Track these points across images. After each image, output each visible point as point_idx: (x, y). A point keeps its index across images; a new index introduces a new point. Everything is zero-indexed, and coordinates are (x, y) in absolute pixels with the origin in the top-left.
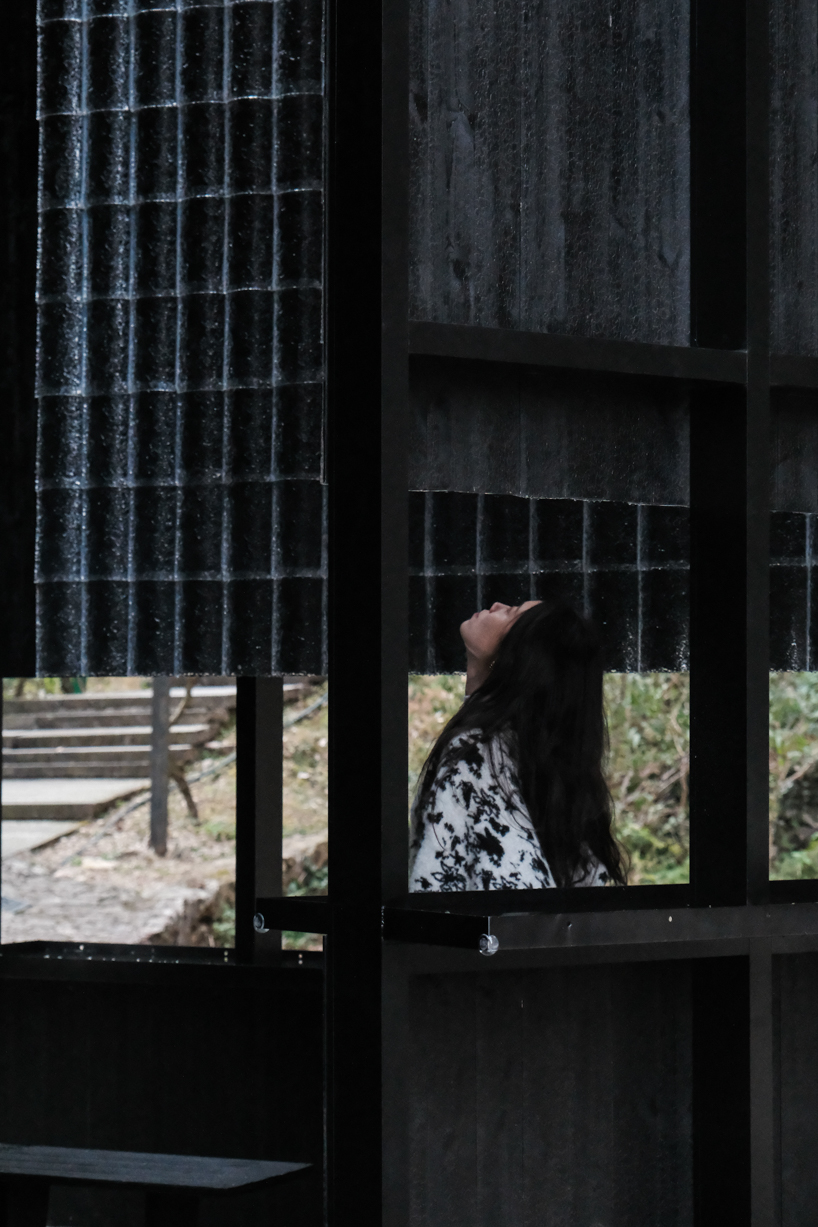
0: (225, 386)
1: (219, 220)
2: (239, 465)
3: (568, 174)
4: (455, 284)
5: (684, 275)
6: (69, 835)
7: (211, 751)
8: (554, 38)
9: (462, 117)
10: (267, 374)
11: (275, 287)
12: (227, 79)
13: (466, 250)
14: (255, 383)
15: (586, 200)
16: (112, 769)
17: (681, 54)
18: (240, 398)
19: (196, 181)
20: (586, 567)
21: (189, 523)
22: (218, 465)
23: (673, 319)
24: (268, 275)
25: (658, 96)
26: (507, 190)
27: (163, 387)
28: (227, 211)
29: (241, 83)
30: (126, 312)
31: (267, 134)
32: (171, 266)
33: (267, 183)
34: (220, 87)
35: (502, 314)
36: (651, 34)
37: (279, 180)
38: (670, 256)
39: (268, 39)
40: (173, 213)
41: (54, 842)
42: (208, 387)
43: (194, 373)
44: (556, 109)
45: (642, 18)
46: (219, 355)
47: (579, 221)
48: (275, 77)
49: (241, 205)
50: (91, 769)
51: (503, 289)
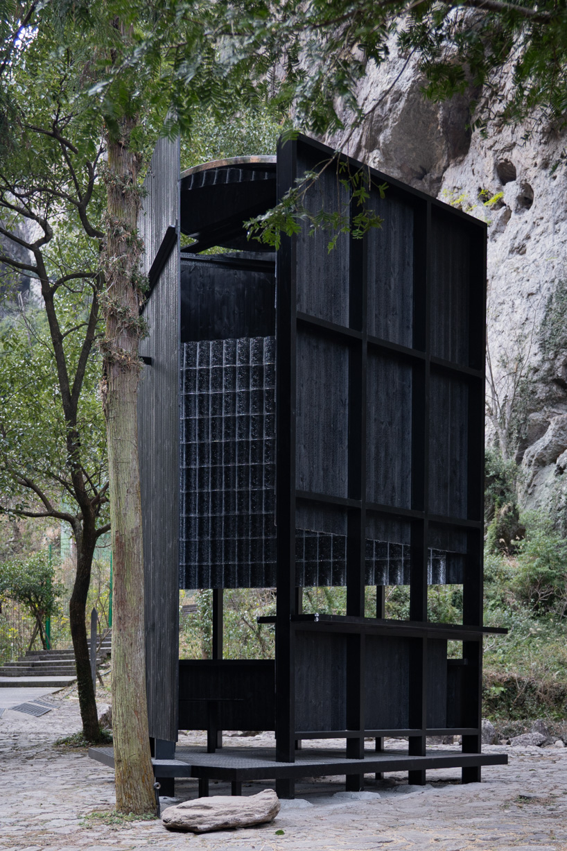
0: (210, 515)
1: (208, 472)
2: (213, 536)
3: (323, 460)
4: (301, 483)
5: (346, 484)
6: (62, 690)
7: (102, 667)
8: (321, 429)
9: (303, 446)
10: (221, 512)
11: (223, 490)
12: (210, 436)
13: (303, 476)
14: (218, 514)
15: (327, 466)
16: (69, 673)
17: (346, 433)
18: (213, 518)
19: (202, 462)
20: (304, 561)
21: (200, 550)
22: (208, 535)
23: (344, 493)
24: (221, 487)
25: (341, 443)
26: (311, 463)
27: (192, 515)
28: (210, 470)
29: (214, 437)
30: (183, 496)
31: (221, 451)
32: (195, 484)
33: (221, 463)
34: (208, 438)
35: (310, 490)
36: (340, 429)
37: (224, 463)
38: (344, 480)
39: (221, 426)
40: (195, 471)
41: (58, 692)
42: (205, 515)
43: (201, 512)
44: (321, 445)
45: (338, 425)
46: (208, 508)
47: (326, 470)
48: (223, 436)
49: (214, 469)
50: (62, 672)
51: (310, 485)
